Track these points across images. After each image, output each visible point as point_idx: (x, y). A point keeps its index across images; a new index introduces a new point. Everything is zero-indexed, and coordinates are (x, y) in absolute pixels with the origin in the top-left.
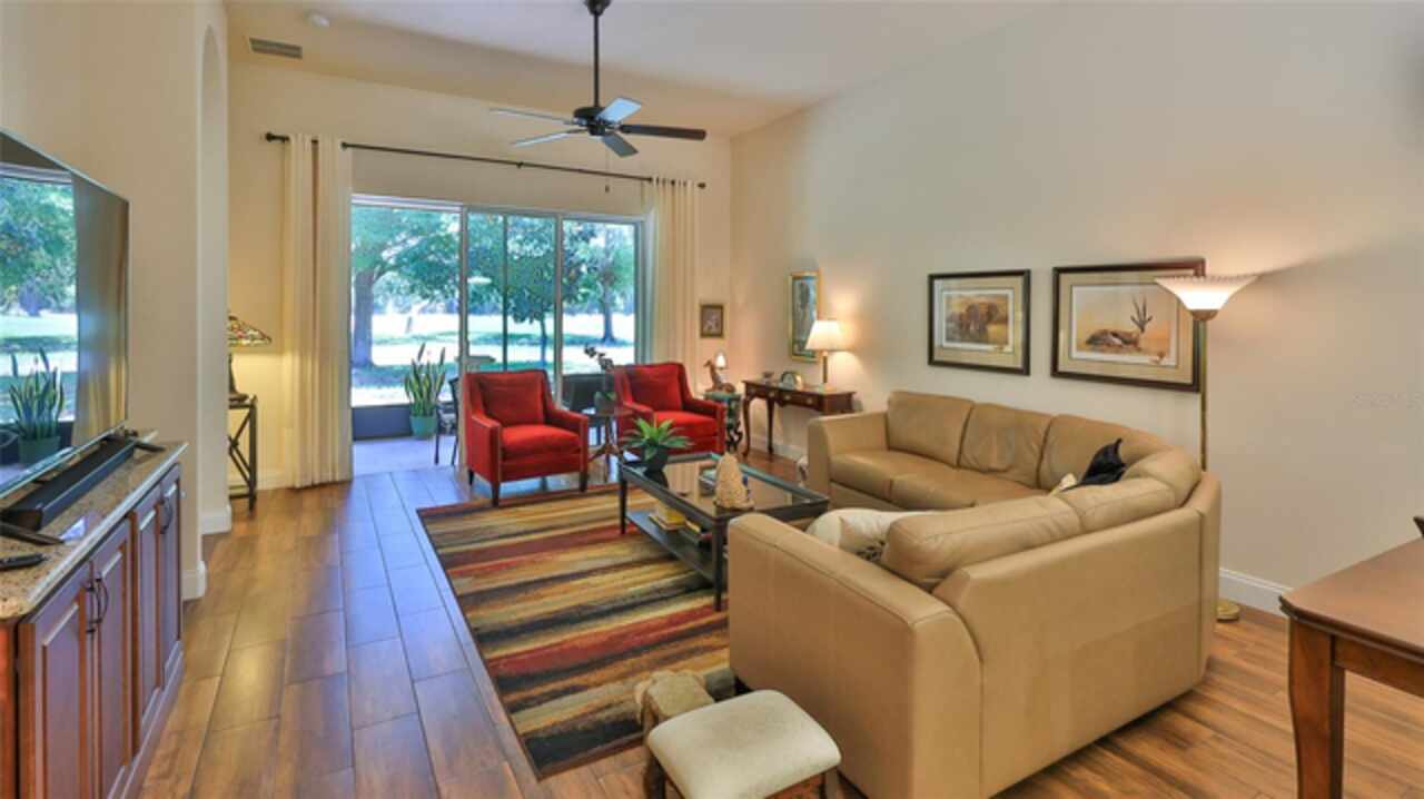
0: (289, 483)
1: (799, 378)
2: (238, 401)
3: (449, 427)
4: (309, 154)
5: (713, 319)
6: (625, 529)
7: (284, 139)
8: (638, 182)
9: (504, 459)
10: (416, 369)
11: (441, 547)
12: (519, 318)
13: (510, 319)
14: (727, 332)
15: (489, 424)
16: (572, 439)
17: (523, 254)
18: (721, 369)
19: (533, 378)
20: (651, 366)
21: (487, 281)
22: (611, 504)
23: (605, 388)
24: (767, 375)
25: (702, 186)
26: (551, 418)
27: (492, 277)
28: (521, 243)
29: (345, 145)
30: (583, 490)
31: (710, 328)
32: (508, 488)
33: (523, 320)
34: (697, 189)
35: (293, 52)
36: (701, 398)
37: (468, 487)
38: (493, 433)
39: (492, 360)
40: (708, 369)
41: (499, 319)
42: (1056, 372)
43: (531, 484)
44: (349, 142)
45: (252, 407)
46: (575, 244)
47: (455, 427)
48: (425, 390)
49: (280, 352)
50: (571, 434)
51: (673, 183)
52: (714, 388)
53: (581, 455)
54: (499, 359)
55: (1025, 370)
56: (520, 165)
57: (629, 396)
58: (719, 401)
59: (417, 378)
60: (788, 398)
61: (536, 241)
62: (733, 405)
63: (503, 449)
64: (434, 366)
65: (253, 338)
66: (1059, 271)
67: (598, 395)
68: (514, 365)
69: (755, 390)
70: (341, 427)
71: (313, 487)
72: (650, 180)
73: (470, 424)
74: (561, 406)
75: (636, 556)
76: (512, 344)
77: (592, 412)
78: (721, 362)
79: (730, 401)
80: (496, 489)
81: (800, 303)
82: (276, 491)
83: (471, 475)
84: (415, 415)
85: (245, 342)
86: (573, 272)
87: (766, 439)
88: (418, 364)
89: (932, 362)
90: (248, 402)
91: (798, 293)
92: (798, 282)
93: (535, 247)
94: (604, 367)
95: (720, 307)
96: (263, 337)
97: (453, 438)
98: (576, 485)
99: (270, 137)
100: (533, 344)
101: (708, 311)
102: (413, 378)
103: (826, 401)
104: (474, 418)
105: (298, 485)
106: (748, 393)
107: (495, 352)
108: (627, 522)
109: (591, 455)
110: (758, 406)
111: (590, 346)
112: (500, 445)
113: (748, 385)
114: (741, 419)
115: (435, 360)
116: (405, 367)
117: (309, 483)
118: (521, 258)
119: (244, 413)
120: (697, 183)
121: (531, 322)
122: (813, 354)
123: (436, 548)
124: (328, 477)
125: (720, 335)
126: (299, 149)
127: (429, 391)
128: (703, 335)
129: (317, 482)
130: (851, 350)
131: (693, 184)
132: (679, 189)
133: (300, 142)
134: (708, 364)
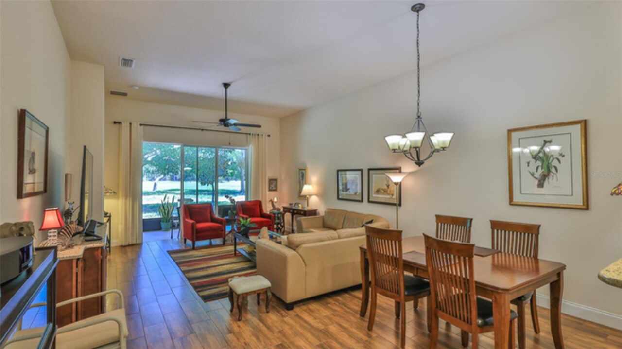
0: (121, 244)
1: (300, 205)
2: (106, 214)
3: (176, 225)
4: (129, 128)
5: (273, 184)
6: (236, 254)
7: (120, 123)
8: (245, 135)
9: (197, 233)
10: (163, 205)
11: (176, 260)
12: (203, 184)
13: (199, 184)
14: (278, 189)
15: (192, 221)
16: (220, 227)
17: (204, 157)
18: (276, 202)
19: (208, 206)
20: (250, 202)
21: (190, 169)
22: (232, 248)
23: (232, 209)
24: (291, 204)
25: (269, 136)
26: (213, 220)
27: (192, 167)
28: (204, 153)
29: (141, 125)
30: (224, 244)
31: (272, 187)
32: (199, 243)
33: (205, 184)
34: (267, 137)
35: (125, 94)
36: (268, 213)
37: (184, 245)
38: (193, 225)
39: (193, 200)
40: (270, 203)
41: (195, 183)
42: (369, 201)
43: (206, 242)
44: (142, 123)
45: (110, 217)
46: (226, 153)
47: (179, 225)
48: (166, 212)
49: (118, 198)
50: (219, 225)
51: (258, 135)
52: (273, 209)
53: (223, 232)
54: (195, 200)
55: (362, 201)
56: (202, 130)
57: (241, 212)
58: (274, 214)
59: (164, 207)
60: (296, 212)
61: (210, 152)
62: (279, 215)
63: (197, 230)
64: (170, 204)
65: (111, 193)
66: (369, 170)
67: (230, 212)
68: (200, 202)
69: (286, 210)
70: (139, 226)
71: (129, 245)
72: (250, 134)
73: (185, 222)
74: (217, 216)
75: (238, 261)
76: (201, 194)
77: (228, 217)
78: (275, 200)
79: (278, 214)
80: (194, 244)
81: (302, 177)
82: (116, 247)
83: (185, 240)
84: (163, 222)
85: (108, 194)
86: (225, 164)
87: (291, 227)
88: (164, 203)
89: (338, 198)
90: (108, 215)
91: (301, 175)
92: (301, 171)
93: (210, 154)
94: (232, 202)
95: (276, 180)
96: (114, 193)
97: (178, 230)
98: (222, 243)
99: (115, 123)
100: (209, 194)
101: (272, 181)
102: (162, 208)
103: (307, 213)
104: (186, 220)
105: (124, 244)
106: (284, 211)
107: (194, 198)
108: (237, 252)
109: (227, 233)
110: (288, 216)
111: (227, 195)
112: (195, 228)
113: (284, 208)
114: (282, 221)
115: (170, 201)
116: (158, 204)
117: (127, 244)
118: (204, 159)
119: (107, 218)
120: (267, 135)
121: (208, 185)
122: (305, 197)
123: (174, 260)
124: (134, 242)
125: (276, 190)
126: (125, 127)
127: (168, 212)
128: (270, 190)
129: (130, 243)
130: (317, 195)
131: (265, 136)
132: (260, 137)
133: (126, 124)
134: (270, 201)
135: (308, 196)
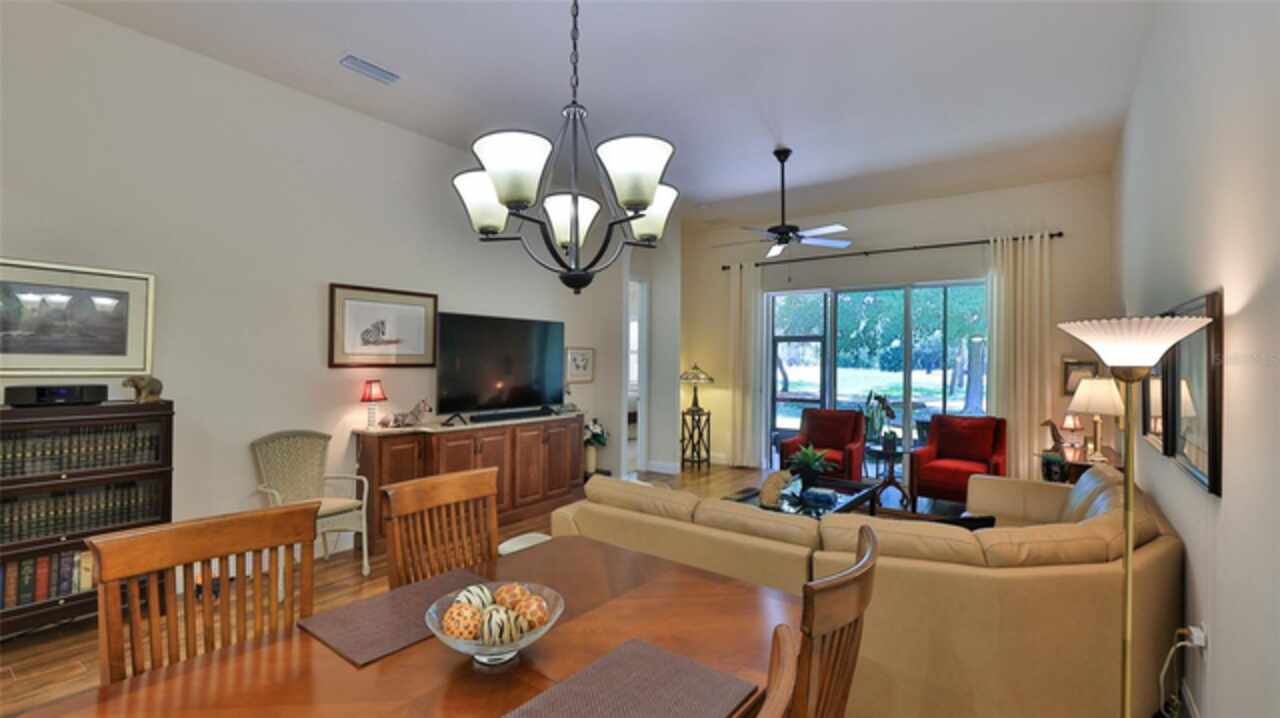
0: (729, 463)
4: (739, 274)
8: (979, 246)
18: (1070, 429)
25: (1058, 235)
34: (1047, 240)
44: (759, 262)
45: (709, 416)
65: (704, 379)
72: (988, 242)
82: (725, 466)
95: (1092, 364)
96: (710, 379)
126: (735, 272)
128: (1066, 393)
129: (740, 465)
131: (1041, 237)
132: (1023, 244)
133: (735, 268)
134: (1047, 423)
135: (1097, 418)
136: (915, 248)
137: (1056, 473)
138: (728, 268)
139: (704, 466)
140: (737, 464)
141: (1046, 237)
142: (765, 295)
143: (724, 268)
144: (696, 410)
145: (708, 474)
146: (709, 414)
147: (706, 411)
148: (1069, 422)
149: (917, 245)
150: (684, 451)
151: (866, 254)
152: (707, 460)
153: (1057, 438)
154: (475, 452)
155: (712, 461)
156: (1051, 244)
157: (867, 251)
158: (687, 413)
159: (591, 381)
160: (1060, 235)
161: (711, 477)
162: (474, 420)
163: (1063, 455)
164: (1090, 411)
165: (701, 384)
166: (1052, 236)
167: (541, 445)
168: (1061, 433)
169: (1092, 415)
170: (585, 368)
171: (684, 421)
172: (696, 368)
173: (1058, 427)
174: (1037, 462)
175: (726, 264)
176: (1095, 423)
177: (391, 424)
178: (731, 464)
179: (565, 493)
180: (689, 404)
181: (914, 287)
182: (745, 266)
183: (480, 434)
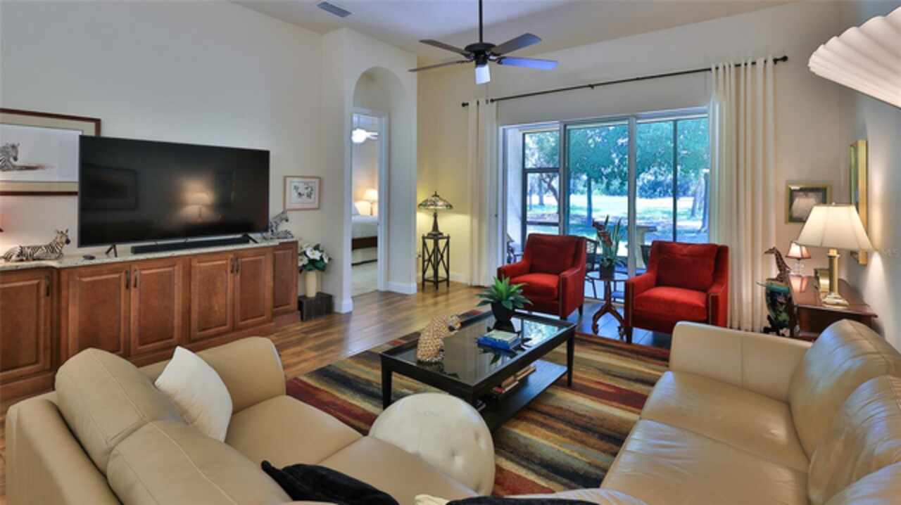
4: (476, 110)
18: (796, 258)
25: (781, 59)
29: (493, 101)
44: (494, 98)
45: (448, 240)
51: (738, 65)
72: (710, 69)
126: (472, 108)
128: (790, 220)
132: (746, 69)
133: (473, 104)
134: (771, 251)
135: (833, 253)
136: (638, 79)
137: (782, 304)
138: (467, 104)
139: (442, 286)
140: (475, 283)
141: (770, 62)
142: (501, 129)
143: (464, 105)
144: (436, 235)
145: (447, 293)
146: (448, 238)
147: (445, 235)
148: (795, 251)
149: (640, 77)
150: (424, 272)
151: (592, 86)
152: (447, 280)
153: (782, 266)
154: (128, 287)
155: (451, 279)
156: (774, 71)
157: (592, 83)
158: (428, 238)
159: (318, 209)
160: (785, 59)
161: (450, 295)
162: (136, 251)
163: (789, 283)
164: (826, 244)
165: (440, 210)
166: (775, 61)
167: (230, 275)
168: (787, 261)
169: (828, 249)
170: (309, 196)
171: (424, 244)
172: (436, 195)
173: (783, 256)
174: (761, 292)
175: (466, 102)
176: (831, 258)
177: (14, 258)
178: (469, 284)
179: (264, 322)
180: (429, 229)
181: (637, 118)
182: (480, 103)
183: (136, 267)
